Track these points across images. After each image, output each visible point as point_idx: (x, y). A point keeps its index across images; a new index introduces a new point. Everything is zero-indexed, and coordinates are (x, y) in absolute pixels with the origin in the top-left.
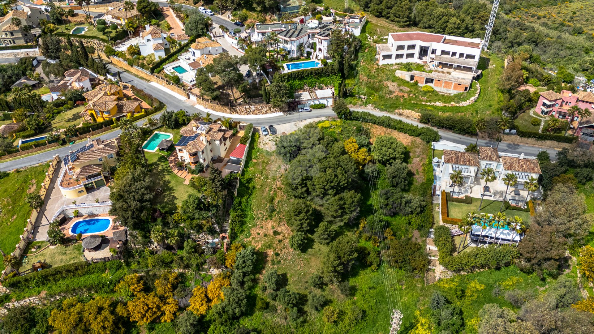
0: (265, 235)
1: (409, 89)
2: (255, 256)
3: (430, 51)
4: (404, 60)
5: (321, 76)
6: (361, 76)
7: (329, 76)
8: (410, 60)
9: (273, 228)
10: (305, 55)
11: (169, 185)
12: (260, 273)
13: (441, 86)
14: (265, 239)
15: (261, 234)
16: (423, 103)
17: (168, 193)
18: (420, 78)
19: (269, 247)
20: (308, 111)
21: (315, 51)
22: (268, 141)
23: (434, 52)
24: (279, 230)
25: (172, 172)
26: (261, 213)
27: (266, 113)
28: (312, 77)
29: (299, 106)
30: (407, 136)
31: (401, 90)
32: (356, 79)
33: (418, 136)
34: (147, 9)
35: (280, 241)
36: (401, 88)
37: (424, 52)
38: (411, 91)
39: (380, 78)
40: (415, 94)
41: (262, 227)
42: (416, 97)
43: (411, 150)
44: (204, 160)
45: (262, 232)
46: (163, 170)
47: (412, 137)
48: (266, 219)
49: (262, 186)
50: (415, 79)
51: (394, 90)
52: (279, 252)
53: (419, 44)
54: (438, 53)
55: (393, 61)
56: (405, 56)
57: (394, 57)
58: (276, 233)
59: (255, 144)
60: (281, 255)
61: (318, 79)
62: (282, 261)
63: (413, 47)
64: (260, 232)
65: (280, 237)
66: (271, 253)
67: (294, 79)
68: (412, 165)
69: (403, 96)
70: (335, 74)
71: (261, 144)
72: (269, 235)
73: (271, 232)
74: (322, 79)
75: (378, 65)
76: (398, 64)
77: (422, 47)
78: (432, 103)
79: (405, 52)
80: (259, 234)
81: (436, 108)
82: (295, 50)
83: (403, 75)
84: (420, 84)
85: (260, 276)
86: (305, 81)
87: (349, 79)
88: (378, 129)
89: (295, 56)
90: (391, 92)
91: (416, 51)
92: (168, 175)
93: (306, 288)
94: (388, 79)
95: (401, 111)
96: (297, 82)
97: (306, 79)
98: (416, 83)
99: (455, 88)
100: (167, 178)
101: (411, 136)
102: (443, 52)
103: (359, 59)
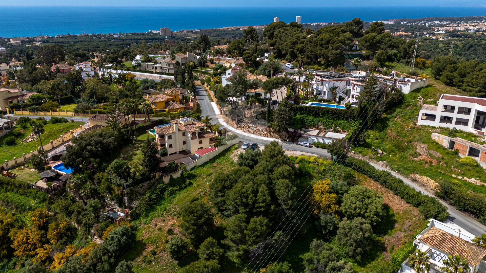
0: (160, 229)
1: (441, 156)
2: (125, 238)
4: (452, 126)
5: (339, 119)
6: (389, 131)
7: (347, 119)
8: (460, 127)
9: (172, 226)
10: (337, 99)
14: (157, 232)
15: (158, 226)
16: (453, 176)
18: (462, 146)
19: (154, 242)
20: (306, 146)
21: (349, 97)
24: (176, 230)
26: (175, 208)
27: (265, 136)
28: (328, 117)
29: (300, 139)
30: (403, 202)
31: (430, 154)
32: (382, 133)
33: (417, 205)
36: (431, 152)
38: (443, 159)
39: (411, 138)
40: (446, 163)
41: (164, 221)
42: (447, 166)
43: (399, 220)
44: (171, 146)
45: (160, 225)
47: (408, 205)
48: (175, 215)
49: (198, 185)
50: (456, 147)
51: (422, 153)
52: (158, 252)
53: (475, 107)
55: (436, 123)
56: (454, 121)
57: (438, 118)
58: (170, 232)
59: (228, 153)
60: (156, 256)
61: (334, 120)
62: (154, 263)
63: (468, 111)
64: (158, 224)
65: (170, 238)
66: (151, 248)
67: (309, 114)
68: (390, 238)
69: (431, 162)
70: (354, 118)
71: (233, 154)
72: (164, 230)
73: (167, 229)
74: (339, 122)
75: (415, 124)
76: (442, 128)
77: (479, 112)
78: (466, 178)
79: (455, 115)
80: (156, 225)
81: (466, 184)
82: (327, 91)
83: (441, 139)
84: (461, 155)
86: (319, 118)
87: (373, 130)
88: (371, 184)
89: (325, 98)
91: (471, 118)
94: (420, 140)
95: (417, 176)
96: (311, 118)
97: (322, 117)
98: (457, 153)
101: (408, 203)
103: (394, 114)
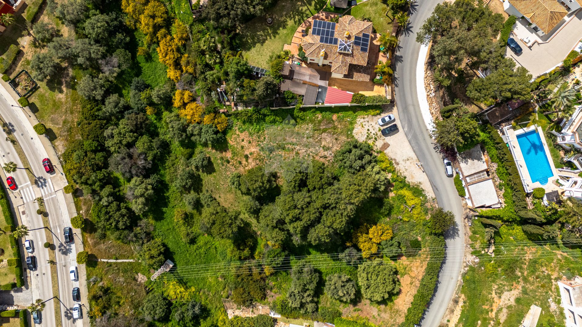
0: (242, 147)
1: (502, 321)
9: (251, 154)
11: (281, 29)
12: (212, 148)
14: (239, 147)
15: (243, 143)
17: (270, 32)
22: (366, 127)
24: (250, 160)
25: (299, 24)
29: (451, 159)
31: (501, 309)
32: (527, 241)
35: (240, 163)
36: (506, 310)
41: (250, 143)
45: (245, 143)
46: (301, 13)
48: (259, 145)
51: (502, 299)
52: (231, 163)
58: (247, 157)
62: (224, 167)
64: (245, 141)
65: (244, 162)
66: (228, 155)
71: (362, 120)
72: (244, 151)
73: (247, 153)
80: (243, 140)
85: (210, 148)
92: (295, 22)
93: (207, 191)
94: (525, 292)
95: (461, 304)
100: (290, 23)
101: (408, 311)
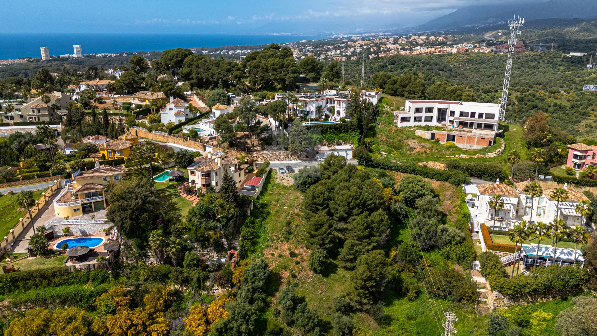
0: (280, 256)
1: (431, 145)
3: (448, 113)
4: (423, 123)
5: (340, 132)
6: (380, 136)
7: (347, 132)
8: (429, 124)
9: (289, 249)
10: (324, 117)
11: (175, 206)
12: (273, 296)
13: (463, 143)
14: (279, 259)
15: (276, 254)
16: (447, 156)
17: (174, 212)
18: (441, 135)
19: (285, 268)
21: (333, 114)
22: (285, 177)
23: (452, 113)
24: (297, 252)
25: (180, 196)
26: (275, 236)
27: (284, 159)
28: (331, 132)
29: (318, 156)
30: (435, 181)
31: (423, 146)
32: (375, 139)
33: (446, 180)
34: (172, 91)
35: (297, 263)
36: (423, 144)
37: (442, 115)
38: (433, 147)
39: (399, 138)
40: (437, 149)
41: (277, 248)
42: (439, 152)
43: (440, 194)
45: (276, 253)
46: (171, 194)
47: (439, 182)
48: (282, 241)
49: (277, 212)
50: (436, 137)
51: (416, 147)
52: (297, 274)
53: (437, 106)
54: (457, 114)
55: (412, 123)
56: (423, 119)
57: (412, 119)
58: (293, 255)
59: (271, 180)
60: (298, 277)
61: (336, 134)
62: (300, 283)
63: (430, 110)
64: (274, 252)
65: (298, 259)
66: (286, 274)
68: (444, 206)
69: (425, 152)
70: (354, 130)
71: (278, 179)
72: (285, 256)
73: (287, 253)
74: (341, 135)
75: (396, 127)
76: (417, 126)
77: (439, 110)
78: (457, 156)
79: (423, 115)
80: (273, 254)
81: (461, 159)
82: (314, 111)
83: (423, 133)
84: (441, 142)
85: (273, 299)
86: (323, 135)
87: (369, 137)
88: (402, 176)
89: (313, 117)
90: (412, 149)
91: (435, 114)
92: (176, 198)
93: (329, 315)
94: (408, 138)
95: (425, 163)
96: (315, 136)
97: (325, 133)
98: (438, 141)
99: (478, 143)
100: (174, 200)
101: (438, 180)
102: (462, 114)
103: (378, 122)
